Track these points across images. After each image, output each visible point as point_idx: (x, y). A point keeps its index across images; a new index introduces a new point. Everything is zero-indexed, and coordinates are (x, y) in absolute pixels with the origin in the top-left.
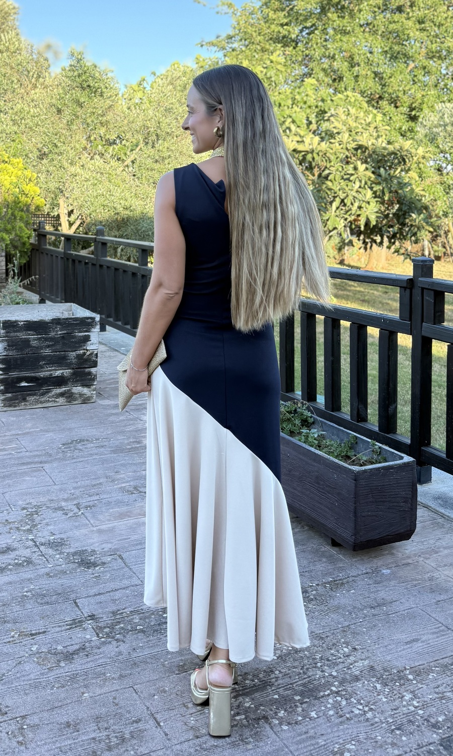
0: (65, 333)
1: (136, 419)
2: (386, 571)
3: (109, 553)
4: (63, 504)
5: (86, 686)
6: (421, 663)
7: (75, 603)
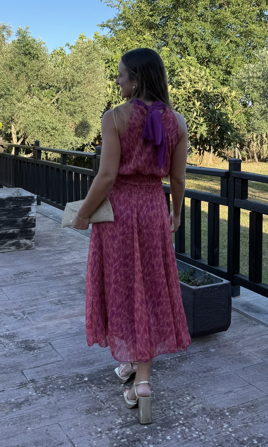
0: (15, 206)
1: (59, 259)
2: (213, 350)
3: (43, 342)
4: (14, 312)
5: (29, 423)
6: (233, 405)
7: (22, 372)
